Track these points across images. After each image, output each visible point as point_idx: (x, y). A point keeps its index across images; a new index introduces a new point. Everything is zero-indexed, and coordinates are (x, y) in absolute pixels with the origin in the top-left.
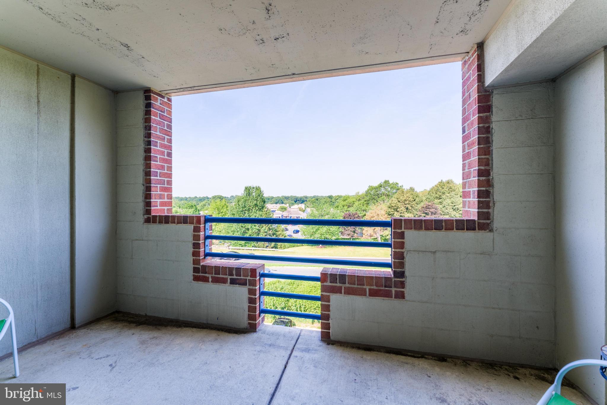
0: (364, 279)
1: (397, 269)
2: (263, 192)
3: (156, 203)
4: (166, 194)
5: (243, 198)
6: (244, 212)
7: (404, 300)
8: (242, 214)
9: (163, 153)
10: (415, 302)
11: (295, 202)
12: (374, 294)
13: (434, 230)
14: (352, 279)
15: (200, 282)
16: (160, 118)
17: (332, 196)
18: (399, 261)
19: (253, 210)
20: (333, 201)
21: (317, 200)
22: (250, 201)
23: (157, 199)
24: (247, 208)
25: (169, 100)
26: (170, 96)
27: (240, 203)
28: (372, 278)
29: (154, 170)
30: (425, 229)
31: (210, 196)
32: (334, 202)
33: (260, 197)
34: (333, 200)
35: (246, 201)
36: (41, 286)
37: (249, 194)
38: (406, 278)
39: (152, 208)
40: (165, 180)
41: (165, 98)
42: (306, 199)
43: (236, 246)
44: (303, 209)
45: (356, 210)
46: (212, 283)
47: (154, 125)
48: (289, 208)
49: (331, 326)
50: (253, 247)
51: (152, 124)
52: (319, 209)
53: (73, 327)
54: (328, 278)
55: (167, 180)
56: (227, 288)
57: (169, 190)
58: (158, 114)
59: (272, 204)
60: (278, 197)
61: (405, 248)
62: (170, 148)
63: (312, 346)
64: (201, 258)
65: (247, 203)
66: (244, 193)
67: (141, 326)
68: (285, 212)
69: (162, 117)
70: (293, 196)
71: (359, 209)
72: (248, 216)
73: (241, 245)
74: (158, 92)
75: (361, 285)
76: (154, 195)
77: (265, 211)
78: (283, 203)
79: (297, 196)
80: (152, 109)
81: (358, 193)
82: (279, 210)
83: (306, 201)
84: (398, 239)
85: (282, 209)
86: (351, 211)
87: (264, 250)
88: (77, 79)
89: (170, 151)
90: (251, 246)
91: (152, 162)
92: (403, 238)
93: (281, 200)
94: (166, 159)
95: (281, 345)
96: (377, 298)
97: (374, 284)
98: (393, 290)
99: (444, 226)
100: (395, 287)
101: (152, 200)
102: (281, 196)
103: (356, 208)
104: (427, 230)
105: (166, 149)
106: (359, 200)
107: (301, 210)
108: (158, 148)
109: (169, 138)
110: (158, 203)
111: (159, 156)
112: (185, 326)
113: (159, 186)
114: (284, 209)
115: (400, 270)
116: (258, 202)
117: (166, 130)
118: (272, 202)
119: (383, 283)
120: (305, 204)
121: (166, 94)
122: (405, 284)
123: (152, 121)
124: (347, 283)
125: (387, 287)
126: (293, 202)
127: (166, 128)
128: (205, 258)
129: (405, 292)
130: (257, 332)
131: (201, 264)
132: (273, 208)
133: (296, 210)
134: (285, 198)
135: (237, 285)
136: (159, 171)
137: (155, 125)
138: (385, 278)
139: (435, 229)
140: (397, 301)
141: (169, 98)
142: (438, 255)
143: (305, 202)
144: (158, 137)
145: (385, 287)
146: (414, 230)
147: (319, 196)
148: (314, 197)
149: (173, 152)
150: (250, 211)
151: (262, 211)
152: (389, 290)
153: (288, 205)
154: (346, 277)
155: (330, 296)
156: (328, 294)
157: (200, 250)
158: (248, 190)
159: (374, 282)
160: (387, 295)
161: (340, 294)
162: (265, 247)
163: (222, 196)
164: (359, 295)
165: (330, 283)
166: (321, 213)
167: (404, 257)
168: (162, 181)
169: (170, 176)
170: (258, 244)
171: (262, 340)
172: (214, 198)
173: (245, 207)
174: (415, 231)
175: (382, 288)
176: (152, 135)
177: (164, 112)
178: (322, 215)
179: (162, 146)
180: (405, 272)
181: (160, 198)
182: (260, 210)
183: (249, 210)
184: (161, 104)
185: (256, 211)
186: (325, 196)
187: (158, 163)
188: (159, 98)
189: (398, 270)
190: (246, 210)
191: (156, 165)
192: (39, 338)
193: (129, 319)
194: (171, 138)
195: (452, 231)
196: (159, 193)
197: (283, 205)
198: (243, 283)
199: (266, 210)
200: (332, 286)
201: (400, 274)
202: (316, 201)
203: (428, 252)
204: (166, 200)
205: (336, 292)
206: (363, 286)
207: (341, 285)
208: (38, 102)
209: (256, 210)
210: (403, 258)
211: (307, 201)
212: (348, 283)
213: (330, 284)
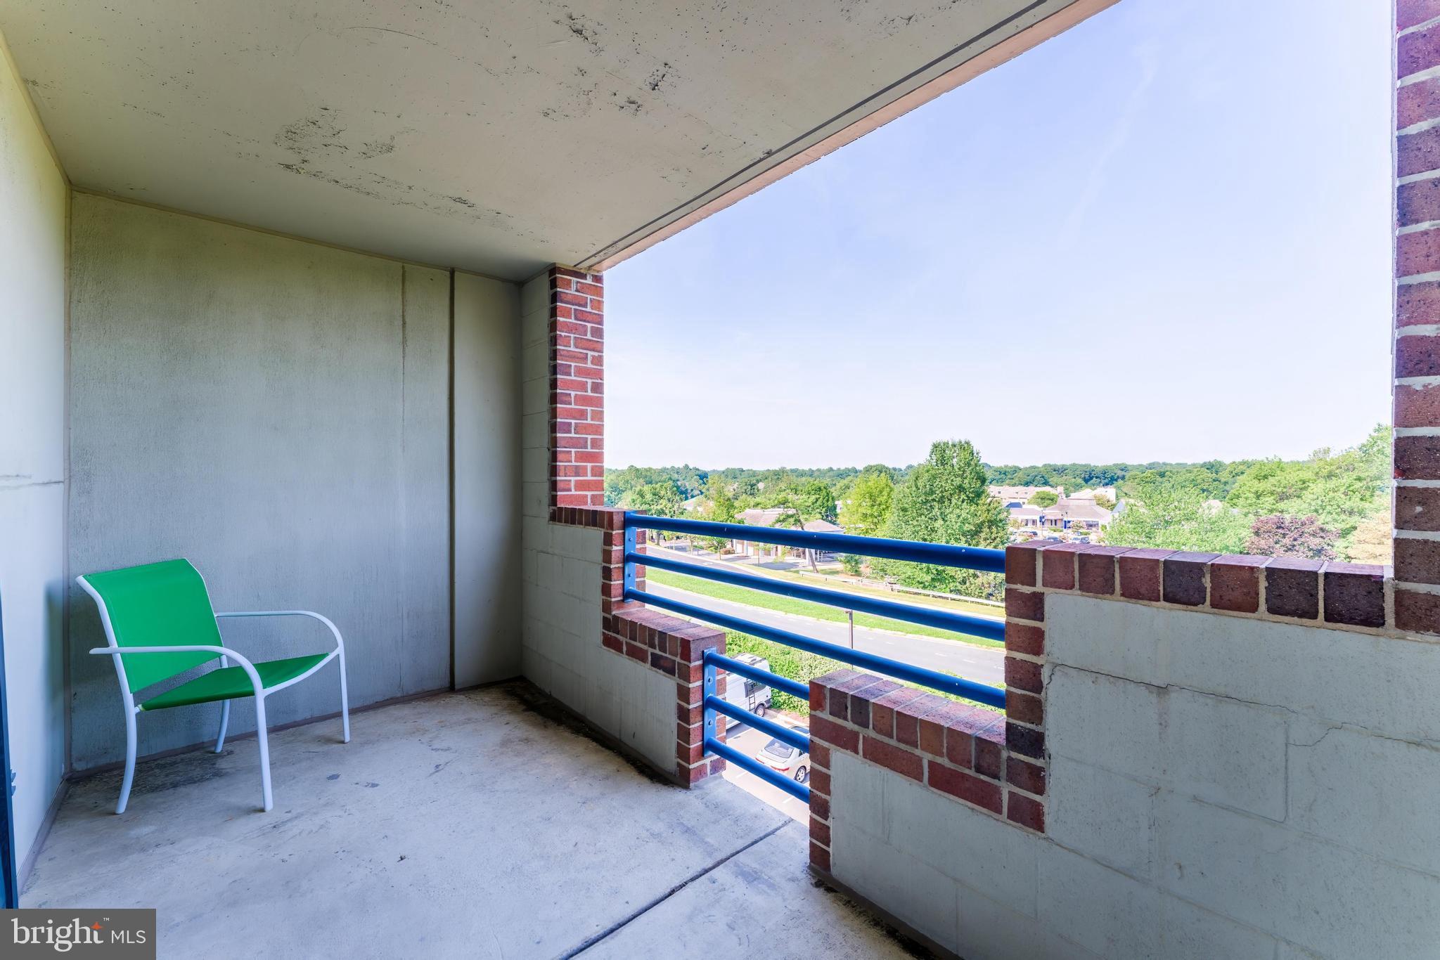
0: (916, 727)
1: (1019, 719)
2: (977, 454)
3: (567, 483)
4: (589, 465)
5: (928, 471)
6: (931, 506)
7: (1039, 833)
8: (925, 511)
9: (583, 386)
10: (1082, 855)
11: (1086, 481)
12: (943, 781)
13: (1162, 603)
14: (883, 717)
15: (612, 650)
16: (576, 319)
17: (1221, 464)
18: (1024, 695)
19: (954, 501)
20: (1223, 480)
21: (1162, 475)
22: (944, 478)
23: (570, 476)
24: (937, 495)
25: (598, 279)
26: (598, 272)
27: (920, 484)
28: (938, 728)
29: (563, 420)
30: (1123, 595)
31: (860, 467)
32: (1226, 483)
33: (970, 468)
34: (1224, 476)
35: (935, 478)
36: (408, 613)
37: (943, 461)
38: (1047, 758)
39: (559, 493)
40: (587, 438)
41: (588, 277)
42: (1123, 473)
43: (909, 585)
44: (1108, 501)
45: (1313, 508)
46: (627, 657)
47: (563, 334)
48: (1065, 498)
49: (831, 836)
50: (951, 591)
51: (558, 333)
52: (1155, 503)
53: (451, 689)
54: (825, 698)
55: (591, 439)
56: (644, 670)
57: (597, 457)
58: (573, 312)
59: (1014, 485)
60: (1034, 467)
61: (1045, 652)
62: (599, 374)
63: (773, 873)
64: (613, 600)
65: (937, 483)
66: (929, 458)
67: (532, 713)
68: (1053, 509)
69: (580, 316)
70: (1079, 465)
71: (1329, 508)
72: (938, 514)
73: (922, 583)
74: (571, 269)
75: (907, 742)
76: (562, 469)
77: (983, 504)
78: (1046, 483)
79: (1092, 465)
80: (558, 304)
81: (1327, 451)
82: (1034, 503)
83: (1123, 478)
84: (1020, 617)
85: (1042, 499)
86: (1292, 510)
87: (982, 604)
88: (457, 274)
89: (599, 381)
90: (948, 589)
91: (558, 405)
92: (1038, 616)
93: (1043, 477)
94: (591, 396)
95: (708, 840)
96: (952, 797)
97: (945, 751)
98: (1006, 789)
99: (1208, 590)
100: (1011, 779)
101: (558, 478)
102: (1040, 466)
103: (1313, 503)
104: (1134, 600)
105: (590, 378)
106: (1330, 476)
107: (1101, 502)
108: (573, 378)
109: (596, 354)
110: (573, 484)
111: (573, 394)
112: (586, 735)
113: (573, 450)
114: (1051, 500)
115: (1029, 726)
116: (966, 481)
117: (590, 340)
118: (1014, 481)
119: (971, 755)
120: (1118, 488)
121: (590, 267)
122: (1047, 782)
123: (559, 327)
124: (871, 726)
125: (983, 773)
126: (1079, 481)
127: (589, 336)
128: (623, 601)
129: (1046, 810)
130: (690, 790)
131: (614, 613)
132: (1016, 495)
133: (1087, 503)
134: (1055, 471)
135: (661, 671)
136: (573, 422)
137: (566, 334)
138: (979, 740)
139: (1165, 600)
140: (1016, 830)
141: (596, 276)
142: (1176, 701)
143: (1120, 482)
144: (573, 357)
145: (978, 770)
146: (1079, 592)
147: (1171, 465)
148: (1151, 466)
149: (605, 382)
150: (944, 502)
151: (977, 505)
152: (989, 784)
153: (1060, 489)
154: (868, 707)
155: (830, 751)
156: (826, 744)
157: (612, 583)
158: (940, 450)
159: (945, 745)
160: (985, 799)
161: (853, 754)
162: (983, 595)
163: (886, 466)
164: (901, 772)
165: (830, 714)
166: (1164, 516)
167: (1041, 683)
168: (582, 441)
169: (599, 430)
170: (964, 587)
171: (682, 813)
172: (868, 470)
173: (932, 492)
174: (1082, 595)
175: (967, 771)
176: (558, 354)
177: (585, 306)
178: (1167, 522)
179: (580, 372)
180: (1047, 739)
181: (577, 474)
182: (971, 501)
183: (941, 501)
184: (579, 292)
185: (960, 503)
186: (1194, 465)
187: (573, 406)
188: (574, 279)
189: (1022, 724)
190: (934, 500)
191: (566, 410)
192: (405, 694)
193: (527, 696)
194: (600, 354)
195: (1249, 615)
196: (574, 463)
197: (1047, 489)
198: (670, 671)
199: (988, 501)
200: (835, 725)
201: (1030, 742)
202: (1159, 479)
203: (1132, 684)
204: (589, 478)
205: (845, 746)
206: (913, 748)
207: (856, 728)
208: (404, 323)
209: (961, 499)
210: (1038, 687)
211: (1127, 477)
212: (873, 728)
213: (831, 718)
